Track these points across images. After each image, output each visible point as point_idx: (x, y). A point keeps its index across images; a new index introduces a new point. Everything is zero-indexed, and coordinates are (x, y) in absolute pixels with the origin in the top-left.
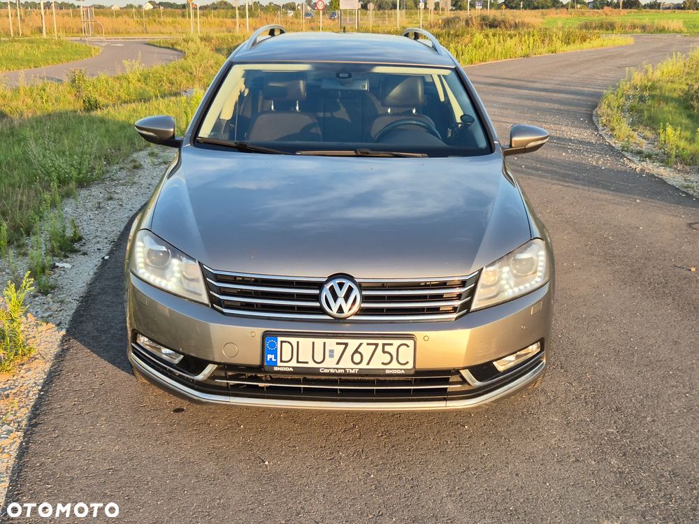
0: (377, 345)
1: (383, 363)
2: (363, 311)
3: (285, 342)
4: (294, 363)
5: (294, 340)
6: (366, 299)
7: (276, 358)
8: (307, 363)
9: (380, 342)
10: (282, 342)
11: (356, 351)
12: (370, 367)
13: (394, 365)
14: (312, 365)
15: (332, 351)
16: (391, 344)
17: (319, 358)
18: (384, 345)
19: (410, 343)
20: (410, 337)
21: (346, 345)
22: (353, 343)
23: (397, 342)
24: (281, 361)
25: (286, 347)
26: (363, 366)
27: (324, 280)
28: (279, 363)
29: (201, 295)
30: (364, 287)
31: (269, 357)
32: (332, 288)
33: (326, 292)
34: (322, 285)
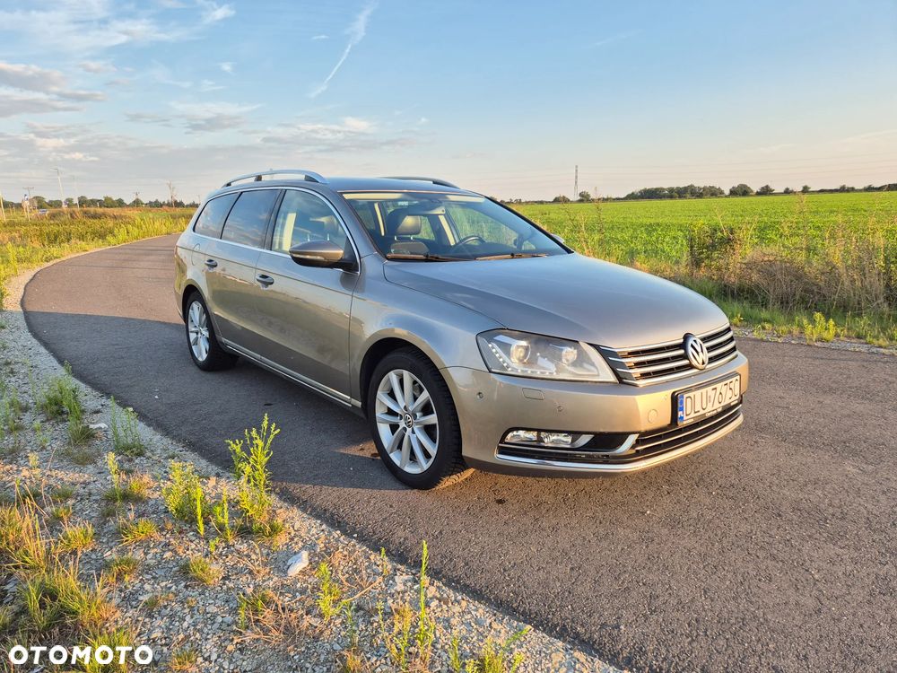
0: (727, 384)
1: (729, 398)
2: (711, 360)
3: (688, 397)
4: (693, 414)
5: (691, 394)
6: (710, 349)
7: (683, 413)
8: (699, 411)
9: (728, 381)
10: (686, 398)
11: (720, 393)
12: (725, 403)
13: (733, 397)
14: (702, 412)
15: (710, 397)
16: (731, 382)
17: (704, 406)
19: (738, 377)
20: (737, 373)
21: (715, 389)
22: (718, 386)
23: (734, 379)
24: (687, 415)
25: (689, 401)
26: (722, 403)
27: (682, 341)
28: (685, 418)
29: (598, 375)
30: (705, 340)
31: (680, 413)
32: (692, 346)
33: (690, 350)
34: (683, 346)
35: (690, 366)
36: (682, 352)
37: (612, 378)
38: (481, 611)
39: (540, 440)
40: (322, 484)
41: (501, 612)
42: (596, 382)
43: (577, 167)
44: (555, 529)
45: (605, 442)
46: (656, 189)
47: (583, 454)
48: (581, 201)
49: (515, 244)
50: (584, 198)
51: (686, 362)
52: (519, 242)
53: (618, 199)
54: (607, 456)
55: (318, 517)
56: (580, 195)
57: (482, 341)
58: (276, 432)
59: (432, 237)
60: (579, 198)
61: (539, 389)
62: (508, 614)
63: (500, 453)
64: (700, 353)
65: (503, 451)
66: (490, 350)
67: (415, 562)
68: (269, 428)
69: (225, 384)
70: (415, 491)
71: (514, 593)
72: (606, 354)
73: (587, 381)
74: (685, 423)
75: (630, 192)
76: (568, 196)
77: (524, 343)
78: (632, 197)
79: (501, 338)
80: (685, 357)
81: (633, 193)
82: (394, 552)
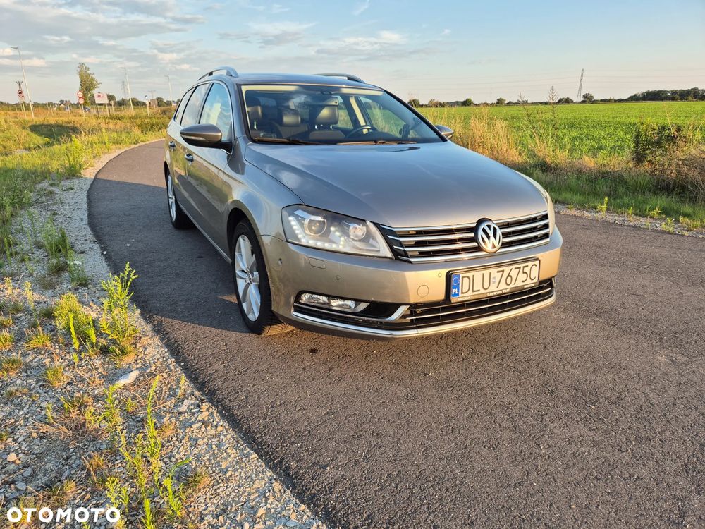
0: (520, 268)
1: (523, 281)
2: (504, 245)
3: (465, 277)
4: (470, 293)
5: (470, 275)
6: (505, 235)
7: (458, 291)
8: (479, 291)
9: (521, 265)
10: (463, 277)
11: (509, 276)
12: (516, 285)
13: (529, 281)
14: (482, 291)
15: (494, 278)
16: (527, 266)
17: (486, 286)
18: (524, 267)
19: (537, 263)
20: (536, 259)
21: (503, 271)
22: (507, 269)
23: (530, 264)
24: (462, 293)
25: (466, 280)
26: (512, 286)
27: (475, 225)
28: (460, 295)
29: (379, 251)
30: (502, 226)
31: (454, 291)
32: (484, 230)
33: (481, 233)
34: (474, 230)
35: (479, 249)
36: (472, 235)
37: (389, 254)
38: (228, 436)
39: (329, 304)
40: (188, 322)
41: (243, 440)
42: (373, 257)
43: (583, 70)
44: (339, 379)
45: (379, 310)
46: (660, 92)
47: (361, 318)
48: (583, 102)
49: (400, 133)
50: (588, 99)
51: (475, 244)
52: (405, 131)
53: (620, 101)
54: (381, 322)
55: (168, 346)
56: (584, 96)
57: (285, 213)
58: (134, 277)
59: (350, 126)
60: (582, 99)
61: (322, 259)
62: (247, 442)
63: (295, 311)
64: (492, 238)
65: (298, 310)
66: (289, 222)
67: (209, 390)
68: (129, 274)
69: (183, 239)
70: (254, 335)
71: (265, 427)
72: (385, 232)
73: (366, 256)
74: (459, 300)
75: (633, 94)
76: (571, 98)
77: (319, 218)
78: (635, 98)
79: (299, 213)
80: (474, 239)
81: (635, 95)
82: (199, 381)
